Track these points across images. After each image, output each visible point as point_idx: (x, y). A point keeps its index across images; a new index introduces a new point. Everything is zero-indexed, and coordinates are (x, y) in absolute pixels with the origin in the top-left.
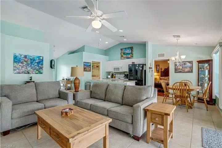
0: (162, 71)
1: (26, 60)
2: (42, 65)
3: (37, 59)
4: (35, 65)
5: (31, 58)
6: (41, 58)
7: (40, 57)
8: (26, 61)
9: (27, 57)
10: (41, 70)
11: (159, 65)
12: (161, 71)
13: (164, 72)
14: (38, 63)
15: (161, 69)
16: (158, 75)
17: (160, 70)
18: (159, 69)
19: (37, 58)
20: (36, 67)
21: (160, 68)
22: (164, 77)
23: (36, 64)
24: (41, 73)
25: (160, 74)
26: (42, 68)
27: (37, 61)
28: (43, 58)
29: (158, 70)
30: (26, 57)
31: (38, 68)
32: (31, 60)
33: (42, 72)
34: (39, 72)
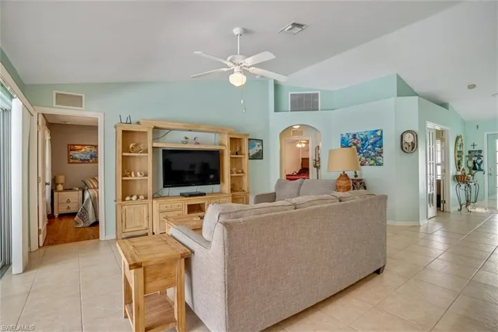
1: (355, 141)
2: (381, 147)
3: (372, 136)
4: (370, 150)
5: (362, 136)
6: (379, 133)
7: (377, 131)
8: (355, 144)
9: (357, 136)
10: (380, 157)
14: (374, 144)
19: (372, 134)
20: (370, 152)
23: (369, 147)
24: (381, 165)
26: (380, 154)
27: (371, 141)
28: (382, 132)
30: (354, 137)
31: (373, 154)
32: (362, 140)
33: (381, 161)
34: (376, 162)
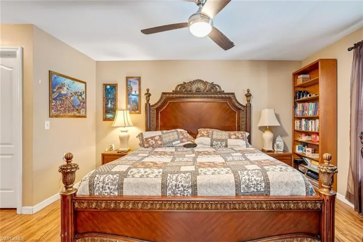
0: (152, 102)
11: (139, 79)
12: (148, 106)
13: (157, 109)
15: (148, 95)
16: (135, 124)
17: (144, 101)
18: (139, 95)
21: (144, 92)
22: (159, 133)
25: (142, 117)
29: (135, 101)
